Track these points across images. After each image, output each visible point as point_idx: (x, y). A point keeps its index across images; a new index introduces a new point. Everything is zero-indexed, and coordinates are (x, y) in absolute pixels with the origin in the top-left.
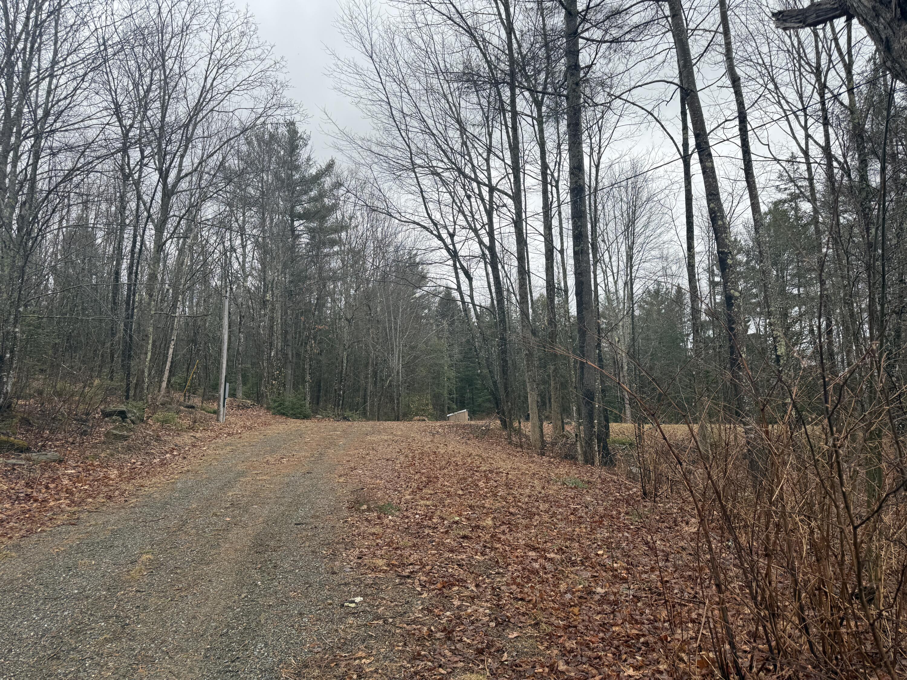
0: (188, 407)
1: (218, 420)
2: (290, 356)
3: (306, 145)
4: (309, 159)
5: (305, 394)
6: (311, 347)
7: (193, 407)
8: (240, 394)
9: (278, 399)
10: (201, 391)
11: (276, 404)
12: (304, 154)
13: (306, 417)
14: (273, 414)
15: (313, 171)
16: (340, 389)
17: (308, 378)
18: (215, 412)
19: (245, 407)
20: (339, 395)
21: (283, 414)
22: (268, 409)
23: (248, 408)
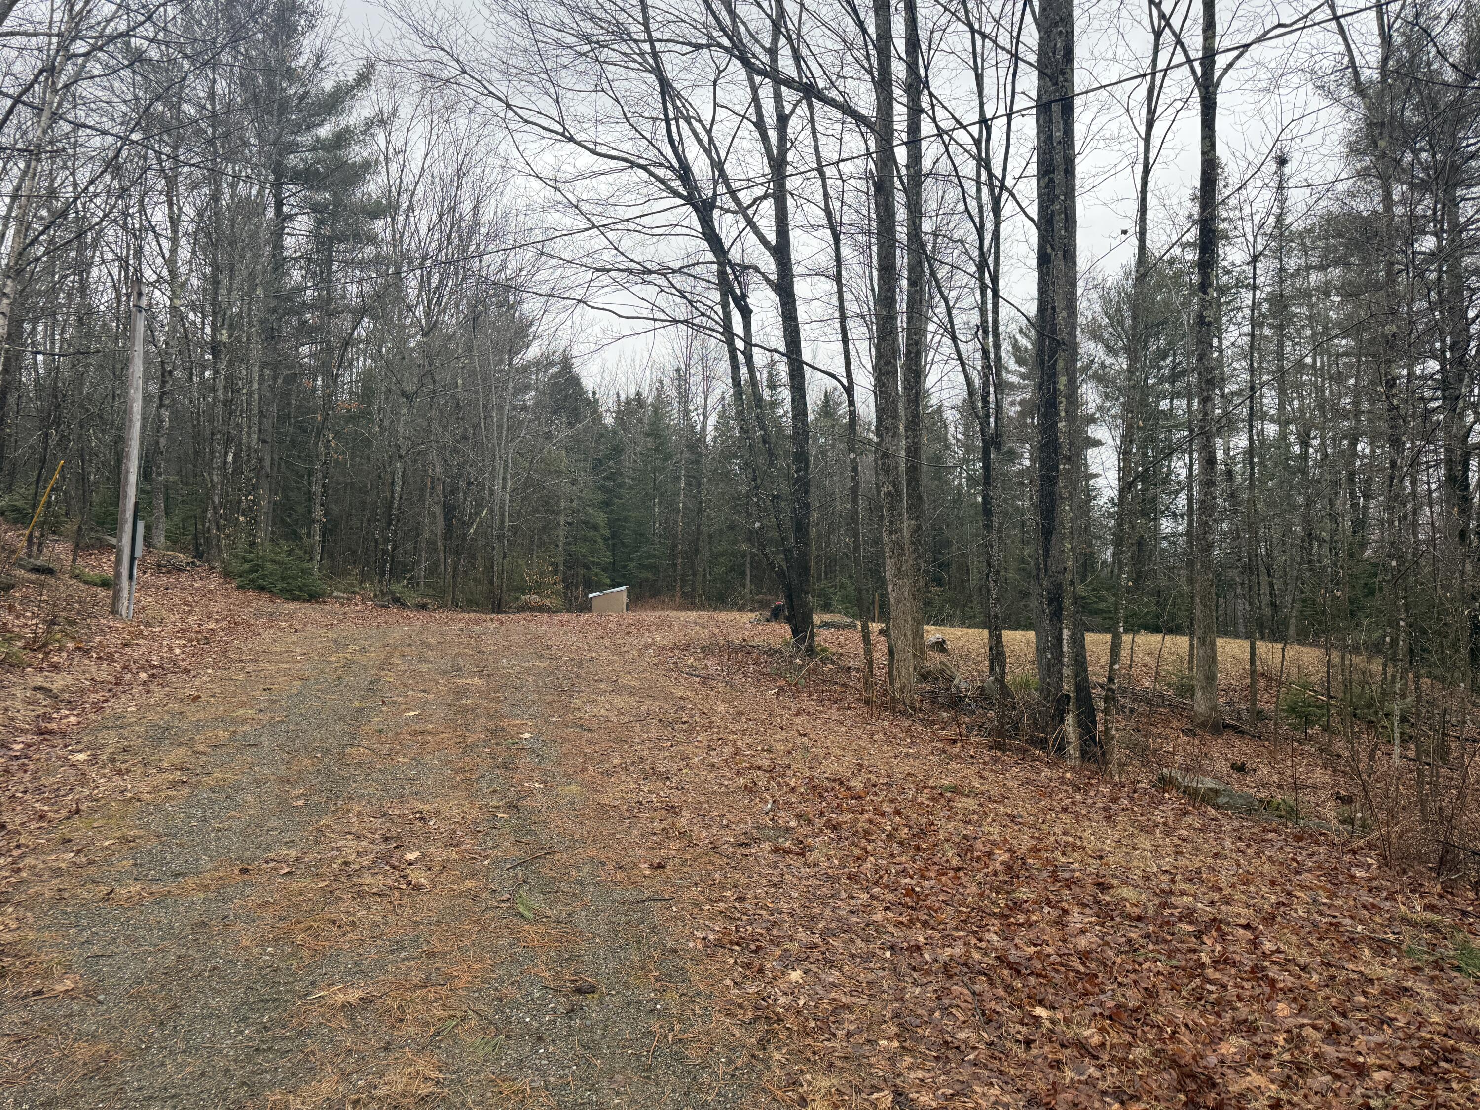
0: (37, 570)
1: (114, 612)
2: (268, 463)
3: (313, 26)
4: (319, 57)
5: (313, 546)
6: (327, 447)
7: (50, 572)
8: (160, 540)
9: (251, 556)
10: (70, 527)
11: (246, 566)
12: (309, 44)
13: (313, 597)
14: (240, 587)
15: (328, 85)
16: (387, 540)
17: (318, 513)
18: (105, 584)
19: (175, 569)
20: (385, 551)
21: (262, 589)
22: (227, 574)
23: (181, 570)
